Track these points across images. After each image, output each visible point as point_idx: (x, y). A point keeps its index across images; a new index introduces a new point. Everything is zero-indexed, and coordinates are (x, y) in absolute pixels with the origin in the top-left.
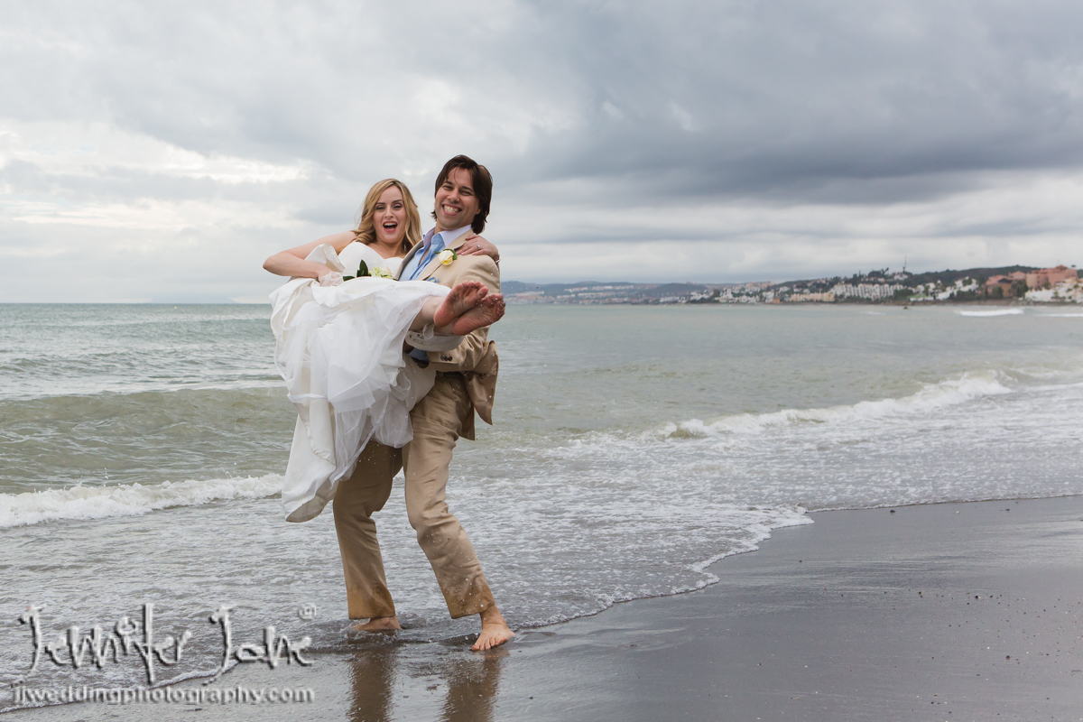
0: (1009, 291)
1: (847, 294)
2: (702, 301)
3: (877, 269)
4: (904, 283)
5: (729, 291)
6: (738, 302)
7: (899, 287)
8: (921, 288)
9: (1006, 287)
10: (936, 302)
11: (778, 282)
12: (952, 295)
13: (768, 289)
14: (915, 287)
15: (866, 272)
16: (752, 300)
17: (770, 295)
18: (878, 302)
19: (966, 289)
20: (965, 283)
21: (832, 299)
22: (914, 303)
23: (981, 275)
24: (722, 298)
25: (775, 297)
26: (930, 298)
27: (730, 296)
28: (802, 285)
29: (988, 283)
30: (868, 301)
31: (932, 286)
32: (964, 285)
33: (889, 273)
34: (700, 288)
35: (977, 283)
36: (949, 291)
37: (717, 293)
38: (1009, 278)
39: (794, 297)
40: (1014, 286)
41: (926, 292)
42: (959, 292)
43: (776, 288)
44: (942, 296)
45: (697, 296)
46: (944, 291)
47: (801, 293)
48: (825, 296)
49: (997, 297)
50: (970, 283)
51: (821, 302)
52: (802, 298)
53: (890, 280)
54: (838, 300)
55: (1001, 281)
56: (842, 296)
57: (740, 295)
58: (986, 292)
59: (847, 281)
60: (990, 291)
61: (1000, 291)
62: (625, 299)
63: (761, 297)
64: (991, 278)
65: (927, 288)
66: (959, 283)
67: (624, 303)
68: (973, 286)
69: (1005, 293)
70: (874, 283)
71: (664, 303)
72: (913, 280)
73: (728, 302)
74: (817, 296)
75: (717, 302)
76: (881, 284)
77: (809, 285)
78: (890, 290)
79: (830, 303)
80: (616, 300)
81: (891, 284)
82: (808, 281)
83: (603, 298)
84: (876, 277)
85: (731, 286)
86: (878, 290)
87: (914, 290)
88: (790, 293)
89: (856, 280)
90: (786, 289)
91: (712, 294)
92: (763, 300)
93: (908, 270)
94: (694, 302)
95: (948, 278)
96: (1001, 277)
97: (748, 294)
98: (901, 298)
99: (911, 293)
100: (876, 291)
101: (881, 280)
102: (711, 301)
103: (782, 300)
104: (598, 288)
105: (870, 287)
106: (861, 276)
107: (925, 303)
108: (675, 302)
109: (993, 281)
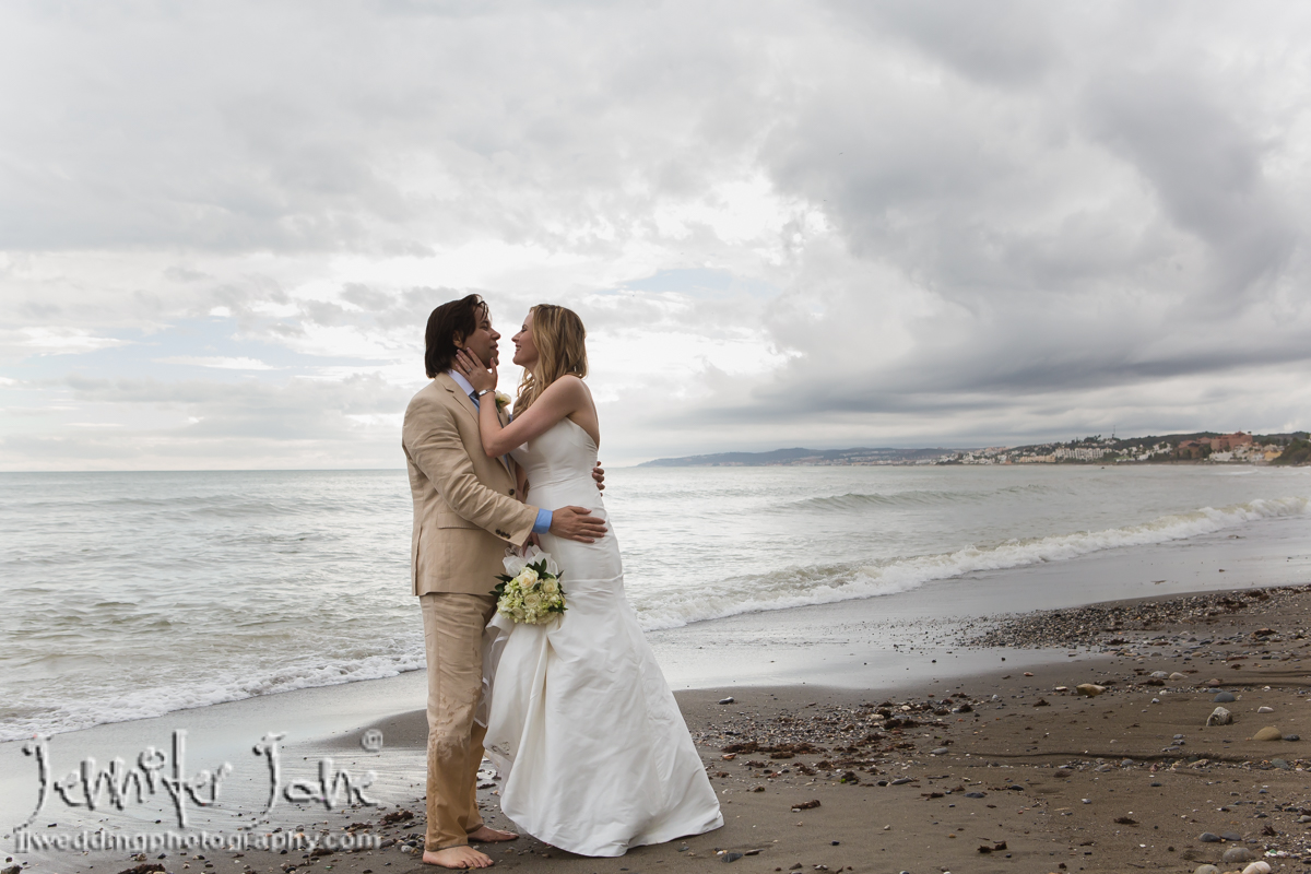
0: (1197, 453)
1: (1066, 456)
2: (949, 463)
3: (1091, 435)
4: (1114, 447)
5: (971, 454)
6: (978, 464)
7: (1108, 450)
8: (1125, 451)
9: (1194, 451)
10: (1138, 462)
11: (1011, 447)
12: (1150, 456)
13: (1003, 453)
14: (1121, 450)
15: (1082, 437)
16: (989, 461)
17: (1004, 457)
18: (1091, 462)
19: (1162, 451)
20: (1161, 447)
21: (1053, 460)
22: (1119, 463)
23: (1174, 440)
24: (966, 459)
25: (1007, 459)
26: (1133, 459)
27: (972, 459)
28: (1030, 449)
29: (1180, 446)
30: (1083, 462)
31: (1134, 449)
32: (1161, 448)
33: (1101, 439)
34: (948, 452)
35: (1171, 447)
36: (1148, 453)
37: (961, 456)
38: (1197, 443)
39: (1023, 459)
40: (1200, 450)
41: (1129, 454)
42: (1156, 454)
43: (1008, 452)
44: (1142, 457)
45: (945, 458)
46: (1144, 453)
47: (1028, 456)
48: (1047, 458)
49: (1186, 457)
50: (1165, 446)
51: (1045, 463)
52: (1029, 459)
53: (1102, 445)
54: (1058, 461)
55: (1190, 445)
56: (1061, 458)
57: (980, 457)
58: (1179, 455)
59: (1067, 446)
60: (1181, 453)
61: (1189, 453)
62: (889, 462)
63: (997, 459)
64: (1181, 443)
65: (1130, 451)
66: (1156, 447)
67: (888, 464)
68: (1168, 449)
69: (1193, 456)
70: (1088, 447)
71: (919, 464)
72: (1121, 444)
73: (970, 463)
74: (1041, 458)
75: (961, 463)
76: (1093, 448)
77: (1036, 449)
78: (1100, 452)
79: (1051, 463)
80: (881, 462)
81: (1102, 448)
82: (1035, 446)
83: (871, 461)
84: (1090, 442)
85: (973, 450)
86: (1091, 453)
87: (1121, 453)
88: (1020, 455)
89: (1073, 445)
90: (1017, 452)
91: (957, 457)
92: (997, 461)
93: (1116, 436)
94: (943, 464)
95: (1149, 442)
96: (1190, 442)
97: (986, 457)
98: (1108, 459)
99: (1118, 455)
100: (1090, 453)
101: (1095, 445)
102: (955, 462)
103: (1013, 461)
104: (866, 453)
105: (1084, 450)
106: (1078, 442)
107: (1128, 463)
108: (928, 464)
109: (1184, 445)
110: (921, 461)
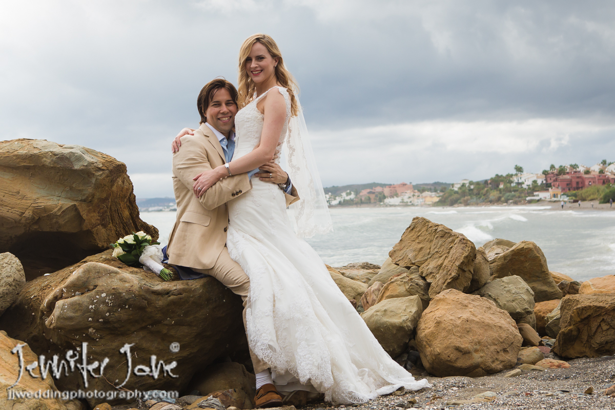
0: (374, 199)
9: (372, 196)
10: (331, 206)
12: (340, 202)
19: (348, 198)
23: (356, 189)
29: (361, 194)
32: (347, 195)
35: (354, 194)
36: (338, 200)
38: (373, 191)
40: (376, 196)
42: (344, 200)
44: (334, 203)
46: (335, 199)
49: (367, 202)
50: (350, 194)
55: (370, 193)
58: (361, 200)
60: (363, 199)
61: (369, 199)
64: (363, 191)
66: (344, 194)
68: (352, 196)
69: (372, 201)
71: (152, 211)
95: (338, 190)
96: (369, 190)
108: (161, 211)
109: (364, 193)
110: (156, 208)
